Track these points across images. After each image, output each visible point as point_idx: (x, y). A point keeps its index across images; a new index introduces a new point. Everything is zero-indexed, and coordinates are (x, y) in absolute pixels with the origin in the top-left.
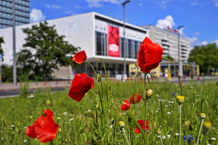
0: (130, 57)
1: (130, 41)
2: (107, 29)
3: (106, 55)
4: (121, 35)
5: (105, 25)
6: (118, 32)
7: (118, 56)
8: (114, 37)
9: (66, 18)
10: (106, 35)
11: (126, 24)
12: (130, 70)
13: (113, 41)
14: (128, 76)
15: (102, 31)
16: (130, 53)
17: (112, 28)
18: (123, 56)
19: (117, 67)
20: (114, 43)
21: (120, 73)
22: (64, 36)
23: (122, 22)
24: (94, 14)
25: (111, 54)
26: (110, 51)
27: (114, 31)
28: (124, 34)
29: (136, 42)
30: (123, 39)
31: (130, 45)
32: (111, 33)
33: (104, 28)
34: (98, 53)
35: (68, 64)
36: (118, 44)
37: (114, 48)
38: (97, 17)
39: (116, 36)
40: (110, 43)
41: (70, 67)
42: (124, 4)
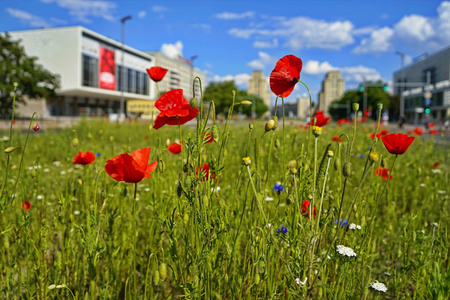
0: (129, 91)
1: (129, 70)
4: (118, 61)
5: (96, 46)
8: (108, 63)
9: (38, 33)
10: (97, 60)
11: (126, 47)
12: (129, 109)
14: (125, 115)
15: (92, 54)
16: (129, 86)
18: (119, 90)
19: (111, 104)
20: (107, 71)
21: (115, 112)
22: (36, 58)
23: (119, 44)
24: (80, 29)
27: (109, 55)
28: (122, 59)
29: (138, 72)
30: (120, 67)
31: (129, 75)
33: (95, 50)
34: (86, 84)
35: (41, 96)
36: (113, 73)
38: (85, 35)
39: (110, 62)
41: (43, 102)
42: (123, 20)
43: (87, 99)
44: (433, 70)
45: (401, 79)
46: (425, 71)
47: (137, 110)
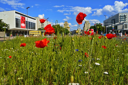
0: (29, 29)
1: (29, 22)
2: (20, 17)
3: (20, 28)
4: (26, 20)
6: (25, 19)
7: (25, 28)
8: (23, 20)
9: (2, 12)
10: (20, 20)
11: (28, 16)
12: (30, 33)
13: (23, 22)
14: (29, 36)
15: (18, 18)
16: (29, 27)
17: (23, 17)
18: (27, 28)
19: (24, 32)
21: (26, 35)
22: (2, 20)
23: (26, 15)
24: (15, 11)
25: (22, 27)
26: (22, 26)
27: (23, 18)
29: (32, 23)
30: (27, 22)
31: (29, 24)
32: (22, 19)
33: (19, 17)
34: (17, 27)
35: (4, 31)
37: (23, 25)
38: (16, 13)
39: (24, 20)
40: (22, 23)
42: (27, 8)
43: (17, 31)
44: (114, 20)
45: (106, 23)
46: (112, 20)
47: (32, 34)
